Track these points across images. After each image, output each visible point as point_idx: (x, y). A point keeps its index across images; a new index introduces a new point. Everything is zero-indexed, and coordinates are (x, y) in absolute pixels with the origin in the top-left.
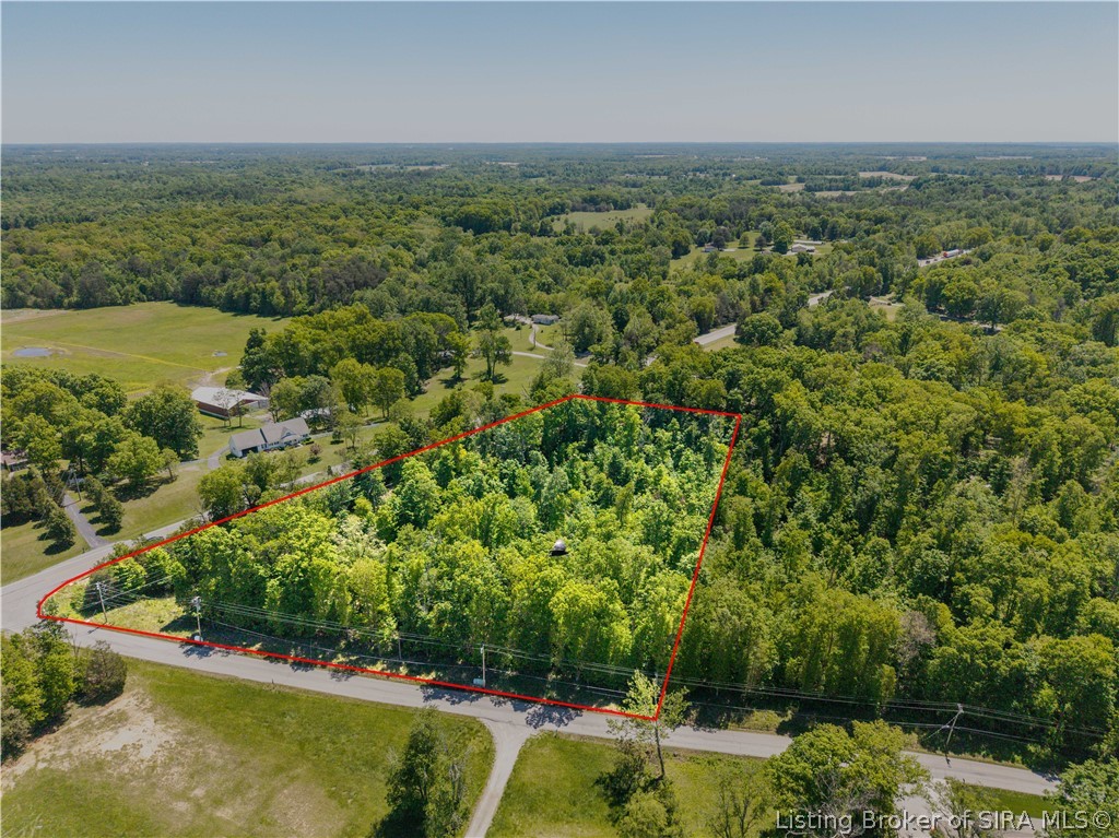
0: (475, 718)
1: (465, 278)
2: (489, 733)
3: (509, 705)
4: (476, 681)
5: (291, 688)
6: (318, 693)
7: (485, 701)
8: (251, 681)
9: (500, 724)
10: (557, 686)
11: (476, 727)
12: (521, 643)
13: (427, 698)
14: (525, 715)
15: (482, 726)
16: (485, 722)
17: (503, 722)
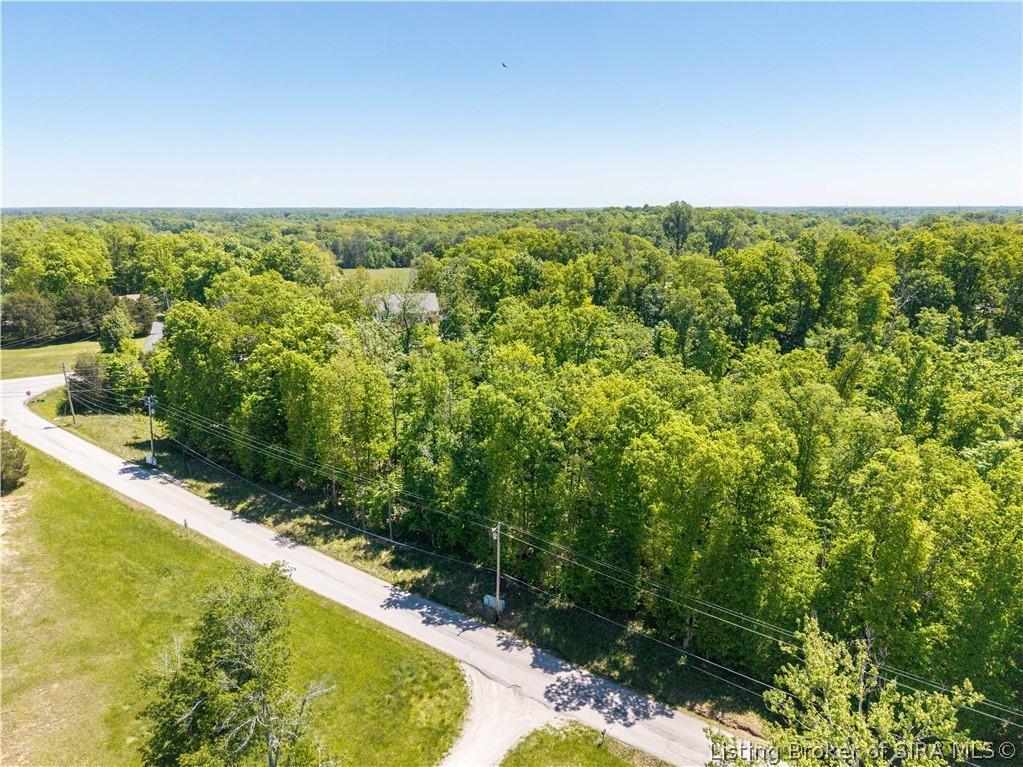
0: (453, 660)
1: (678, 219)
2: (465, 696)
3: (527, 654)
4: (488, 599)
7: (489, 635)
9: (494, 685)
10: (638, 644)
11: (447, 675)
12: (585, 547)
13: (391, 603)
14: (550, 679)
15: (459, 678)
16: (469, 673)
17: (502, 682)
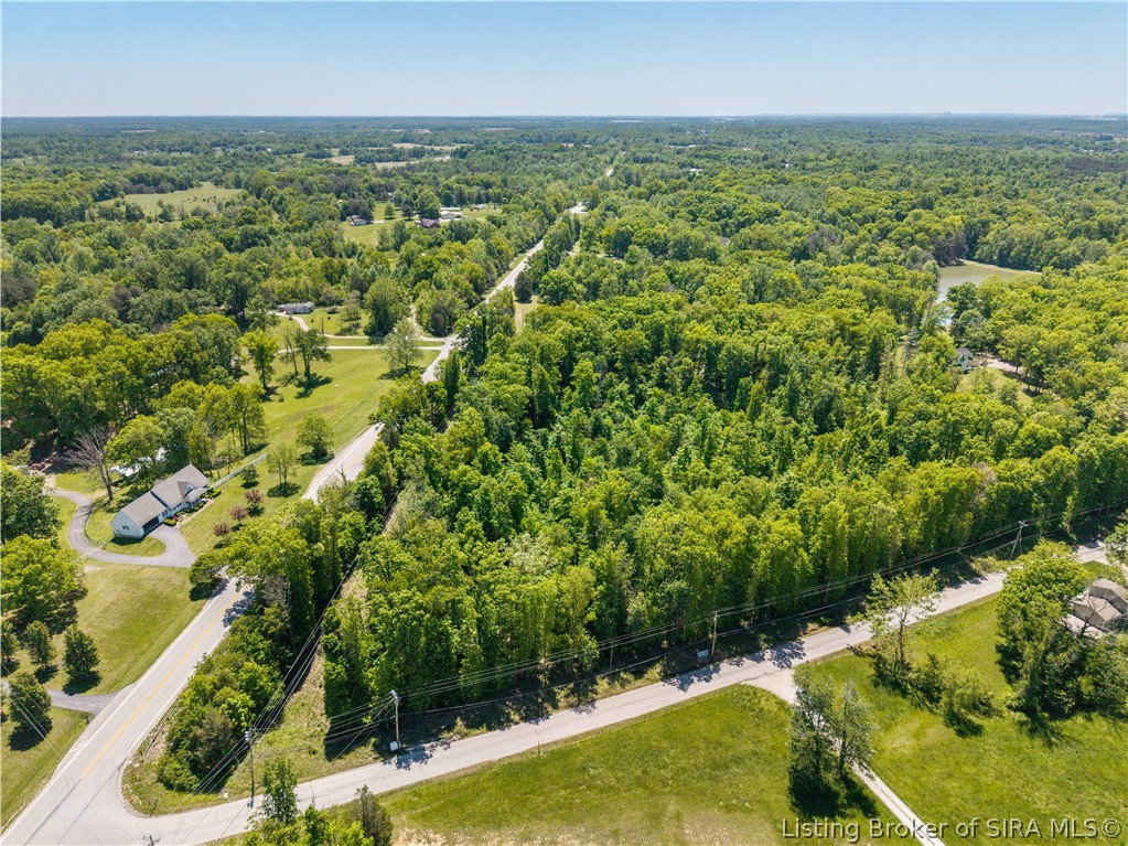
0: (738, 685)
3: (747, 661)
4: (700, 654)
5: (555, 743)
6: (587, 734)
8: (511, 757)
9: (761, 680)
11: (749, 691)
13: (682, 689)
15: (752, 688)
17: (761, 676)
